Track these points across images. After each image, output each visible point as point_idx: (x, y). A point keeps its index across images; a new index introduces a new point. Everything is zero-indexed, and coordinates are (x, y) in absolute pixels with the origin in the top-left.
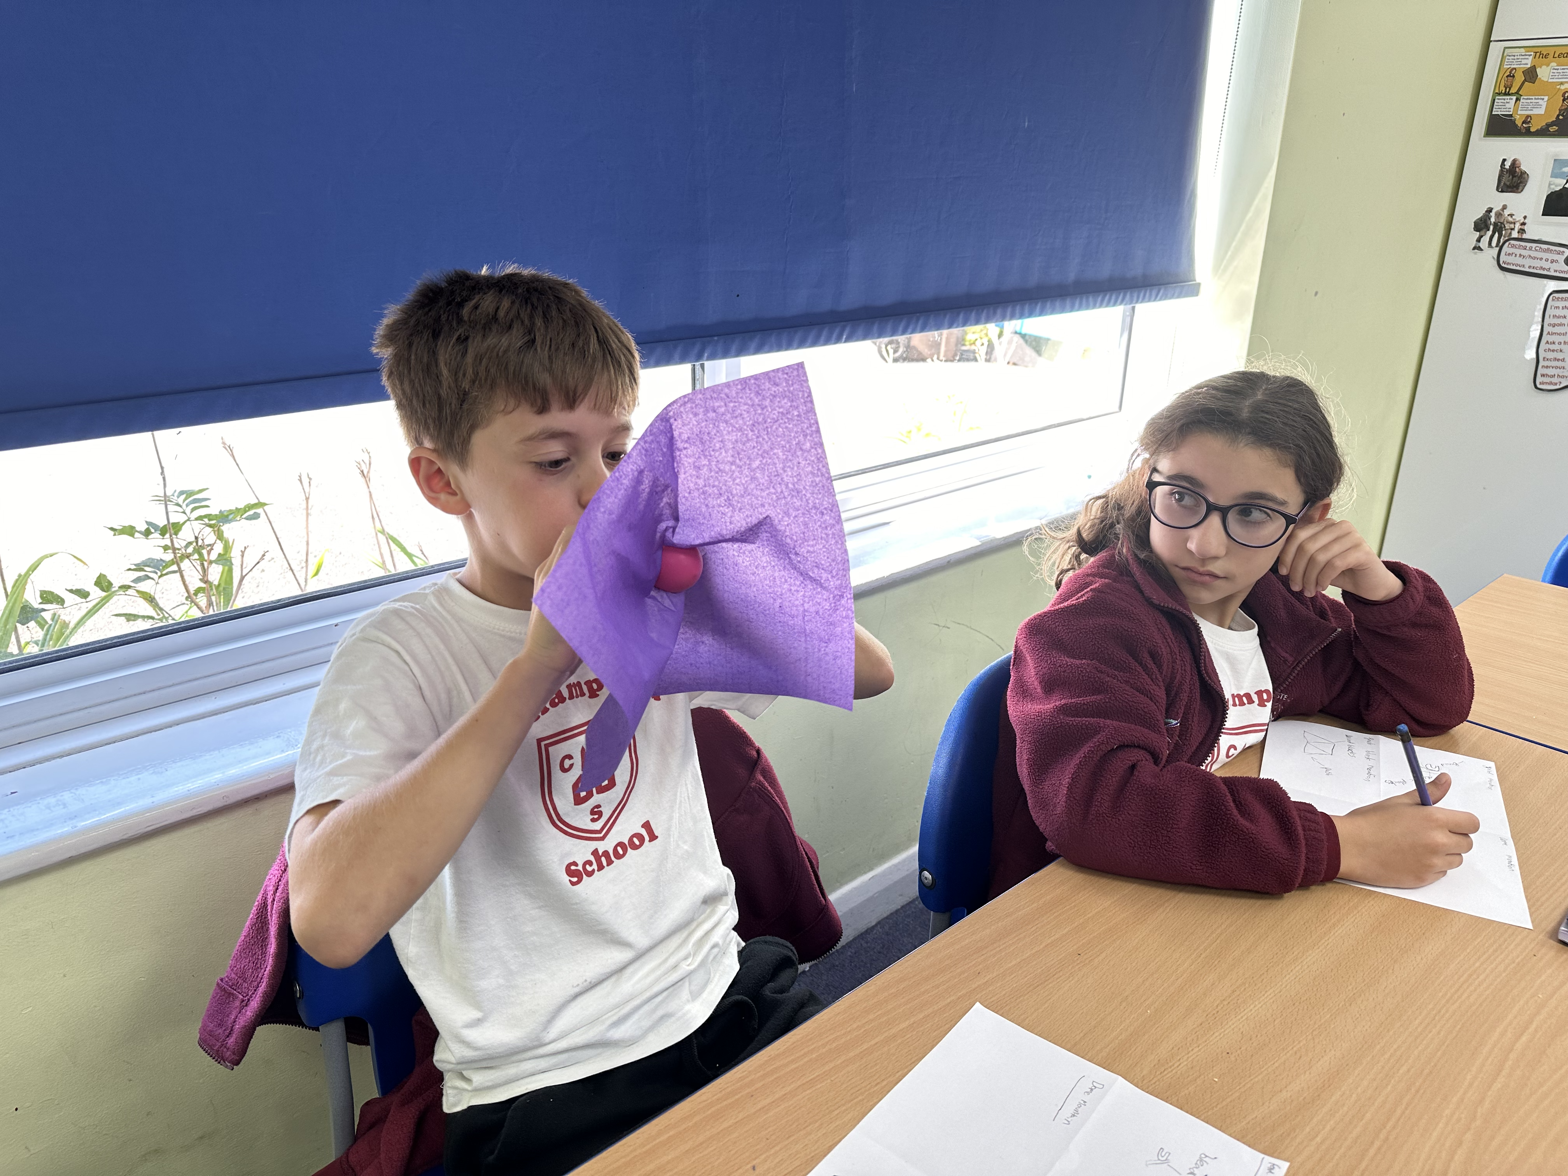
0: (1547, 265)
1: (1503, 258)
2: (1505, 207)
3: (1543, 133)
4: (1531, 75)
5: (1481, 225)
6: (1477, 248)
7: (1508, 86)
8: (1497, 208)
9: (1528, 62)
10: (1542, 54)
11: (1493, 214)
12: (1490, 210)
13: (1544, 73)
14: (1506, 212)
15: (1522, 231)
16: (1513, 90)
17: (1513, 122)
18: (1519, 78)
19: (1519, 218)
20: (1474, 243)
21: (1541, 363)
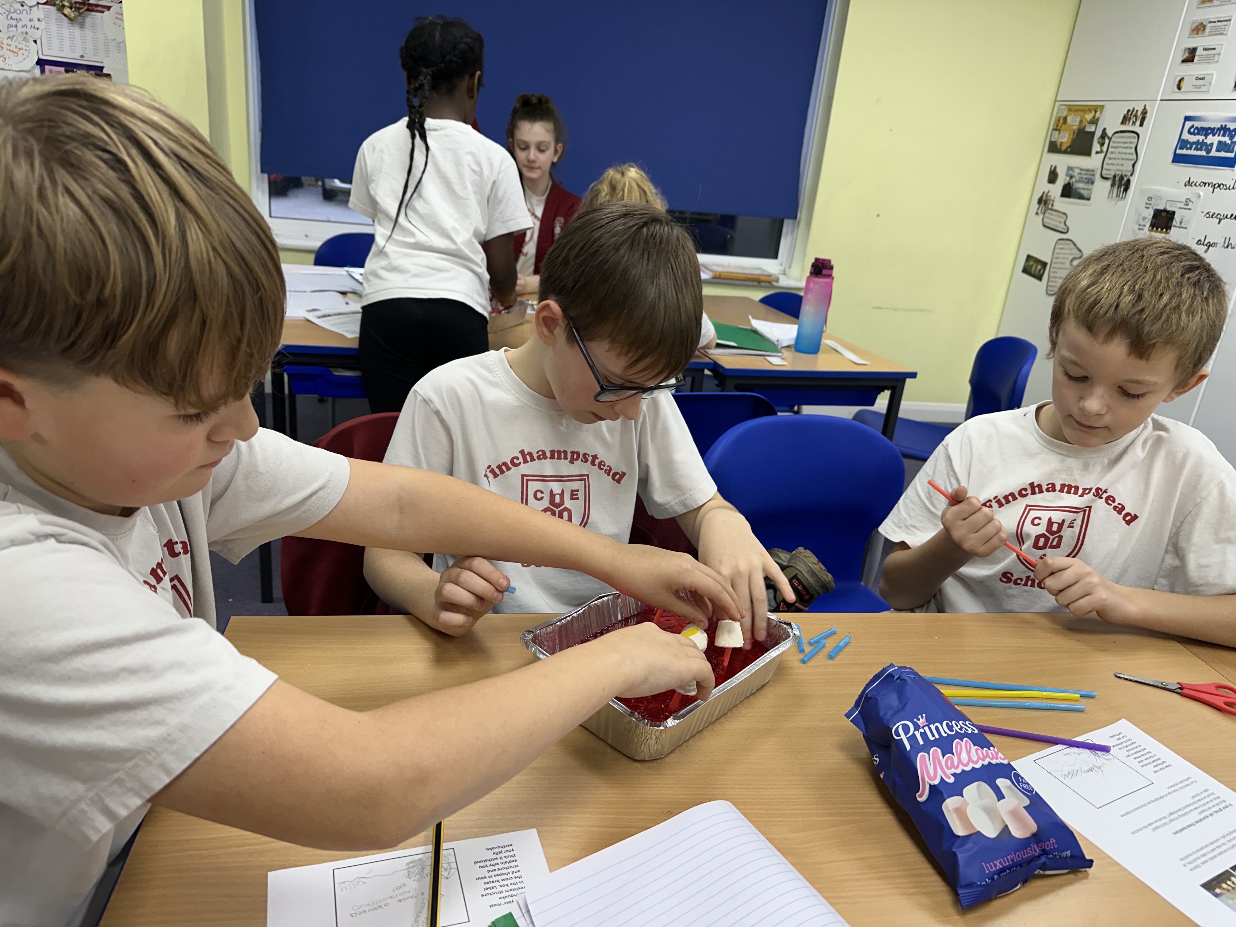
0: (1058, 224)
1: (1045, 220)
2: (1049, 192)
3: (1065, 152)
4: (1065, 119)
5: (1040, 201)
6: (1037, 213)
7: (1057, 126)
8: (1046, 192)
9: (1065, 114)
10: (1070, 109)
11: (1044, 195)
12: (1044, 193)
13: (1069, 120)
14: (1050, 194)
15: (1052, 205)
16: (1059, 128)
17: (1056, 145)
18: (1061, 121)
19: (1052, 198)
20: (1035, 211)
21: (1051, 279)
